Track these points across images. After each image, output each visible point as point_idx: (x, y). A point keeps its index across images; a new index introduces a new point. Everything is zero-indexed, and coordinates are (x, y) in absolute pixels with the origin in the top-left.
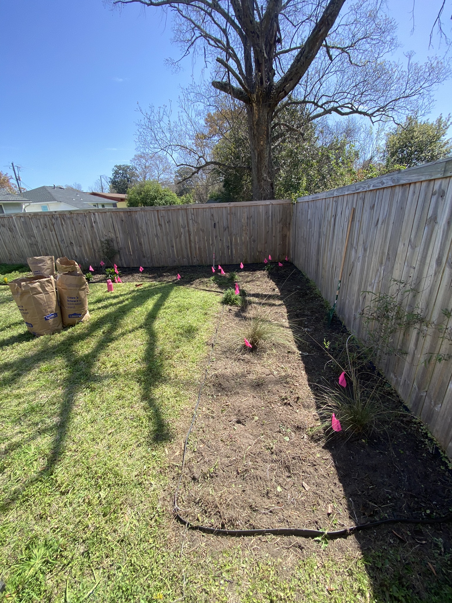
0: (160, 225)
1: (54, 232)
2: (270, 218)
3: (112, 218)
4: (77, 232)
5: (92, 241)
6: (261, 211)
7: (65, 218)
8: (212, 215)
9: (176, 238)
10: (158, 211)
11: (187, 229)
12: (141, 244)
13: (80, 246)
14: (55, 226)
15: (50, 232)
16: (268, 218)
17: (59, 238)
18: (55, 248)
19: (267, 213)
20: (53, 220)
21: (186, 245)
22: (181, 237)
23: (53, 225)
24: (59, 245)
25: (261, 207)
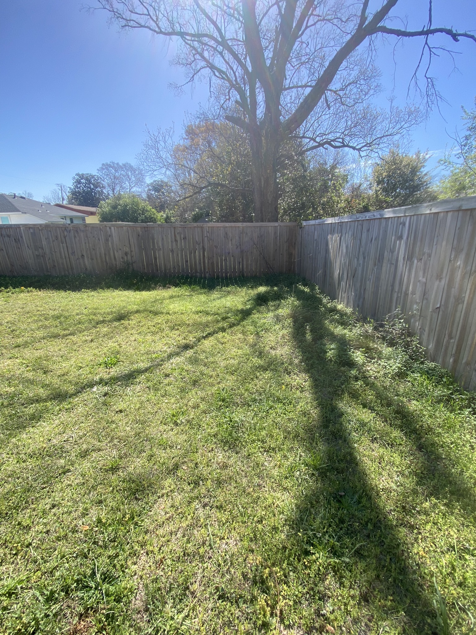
0: (176, 241)
1: (65, 245)
2: (278, 238)
3: (128, 233)
4: (90, 245)
5: (105, 254)
6: (270, 231)
7: (79, 231)
8: (226, 233)
9: (191, 253)
10: (175, 228)
11: (201, 245)
12: (155, 259)
13: (92, 259)
14: (67, 238)
15: (61, 244)
16: (276, 238)
17: (70, 251)
18: (64, 260)
19: (275, 233)
20: (66, 233)
21: (200, 260)
22: (195, 252)
23: (65, 237)
24: (69, 258)
25: (270, 228)
